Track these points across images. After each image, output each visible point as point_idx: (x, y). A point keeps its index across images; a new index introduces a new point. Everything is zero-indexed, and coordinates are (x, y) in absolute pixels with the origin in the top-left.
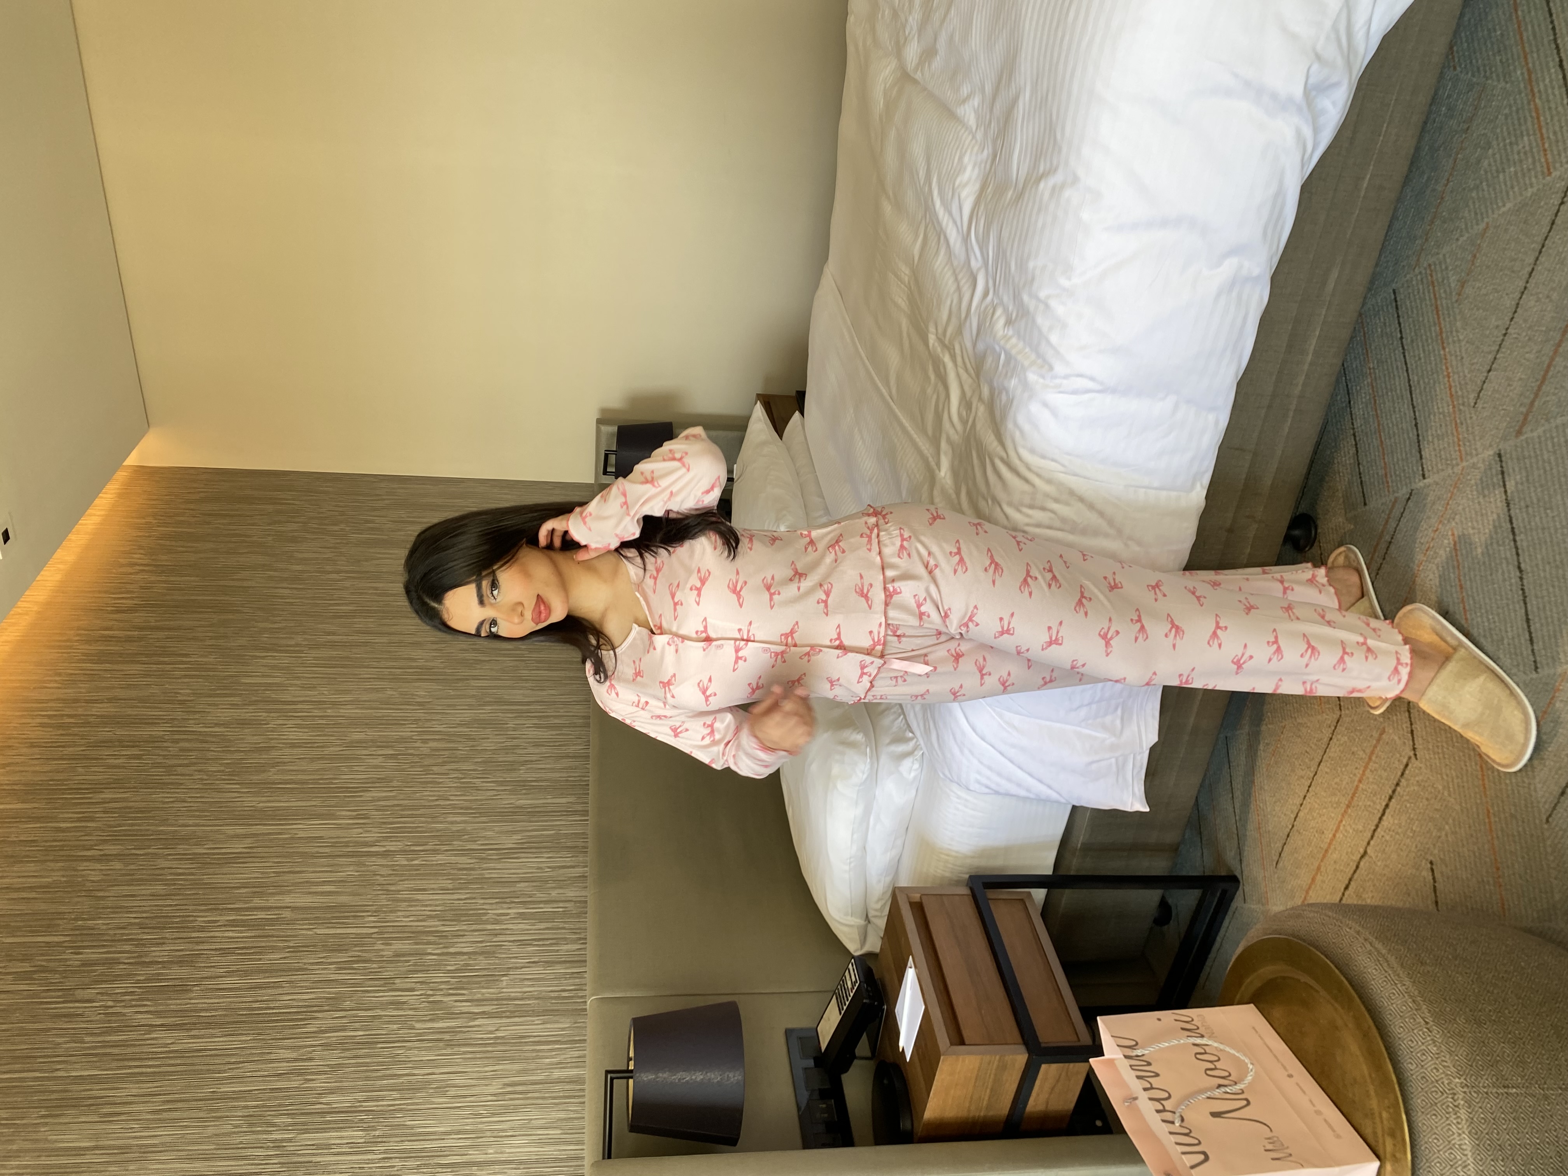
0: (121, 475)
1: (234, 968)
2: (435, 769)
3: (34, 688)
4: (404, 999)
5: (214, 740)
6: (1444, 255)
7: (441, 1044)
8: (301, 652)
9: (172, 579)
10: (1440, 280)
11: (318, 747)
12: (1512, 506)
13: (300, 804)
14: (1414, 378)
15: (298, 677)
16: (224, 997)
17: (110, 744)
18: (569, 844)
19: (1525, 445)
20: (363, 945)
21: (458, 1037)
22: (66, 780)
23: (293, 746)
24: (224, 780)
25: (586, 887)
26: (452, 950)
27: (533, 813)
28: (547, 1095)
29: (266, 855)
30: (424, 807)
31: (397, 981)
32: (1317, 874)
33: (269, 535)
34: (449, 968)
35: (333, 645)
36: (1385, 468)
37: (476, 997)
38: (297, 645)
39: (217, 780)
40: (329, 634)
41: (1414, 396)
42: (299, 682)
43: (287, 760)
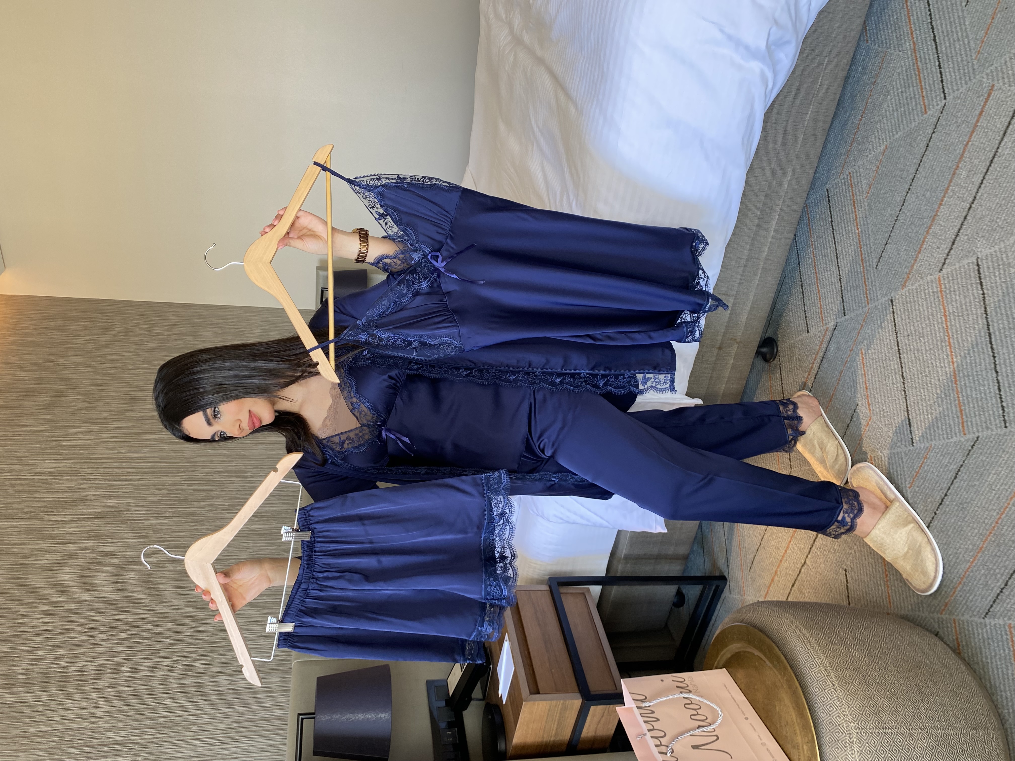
1: (45, 644)
2: (195, 503)
4: (165, 664)
5: (40, 484)
6: (859, 167)
7: (189, 695)
8: (107, 423)
9: (18, 373)
10: (856, 183)
11: (114, 489)
12: (899, 335)
13: (99, 529)
14: (839, 248)
15: (104, 441)
16: (36, 664)
19: (907, 294)
20: (138, 627)
21: (201, 689)
23: (97, 488)
24: (47, 512)
26: (201, 629)
28: (261, 729)
29: (73, 564)
30: (187, 530)
31: (161, 651)
32: (775, 576)
33: (89, 343)
34: (198, 641)
35: (129, 419)
36: (821, 308)
37: (215, 662)
38: (105, 419)
39: (41, 512)
40: (128, 411)
41: (839, 260)
42: (104, 444)
43: (92, 498)
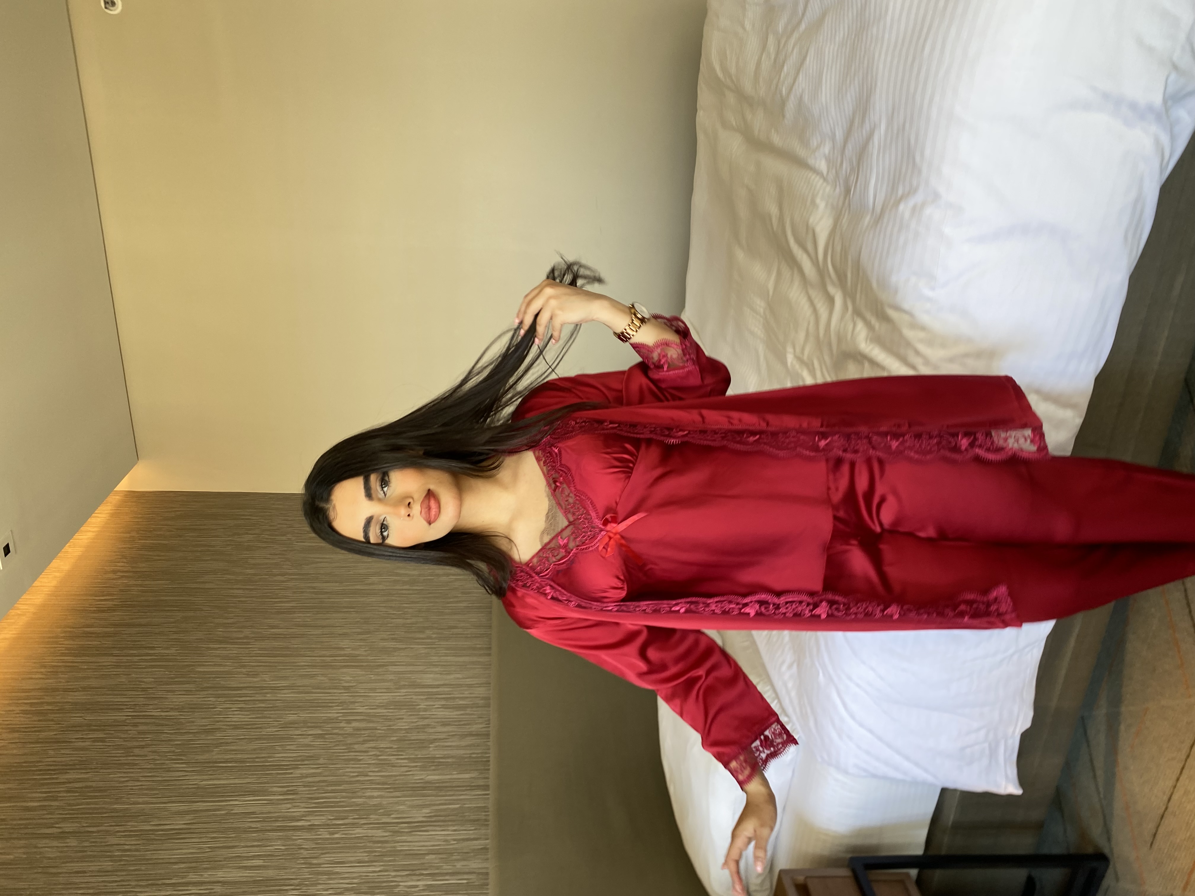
0: (113, 499)
2: (356, 746)
3: (23, 679)
5: (167, 723)
8: (248, 643)
9: (147, 582)
11: (256, 728)
13: (237, 781)
15: (245, 666)
17: (78, 729)
18: (472, 817)
22: (38, 762)
23: (236, 727)
24: (175, 760)
25: (487, 859)
27: (440, 788)
29: (204, 830)
30: (346, 783)
33: (228, 545)
35: (276, 637)
38: (246, 637)
39: (167, 760)
40: (273, 627)
42: (244, 670)
43: (230, 741)
